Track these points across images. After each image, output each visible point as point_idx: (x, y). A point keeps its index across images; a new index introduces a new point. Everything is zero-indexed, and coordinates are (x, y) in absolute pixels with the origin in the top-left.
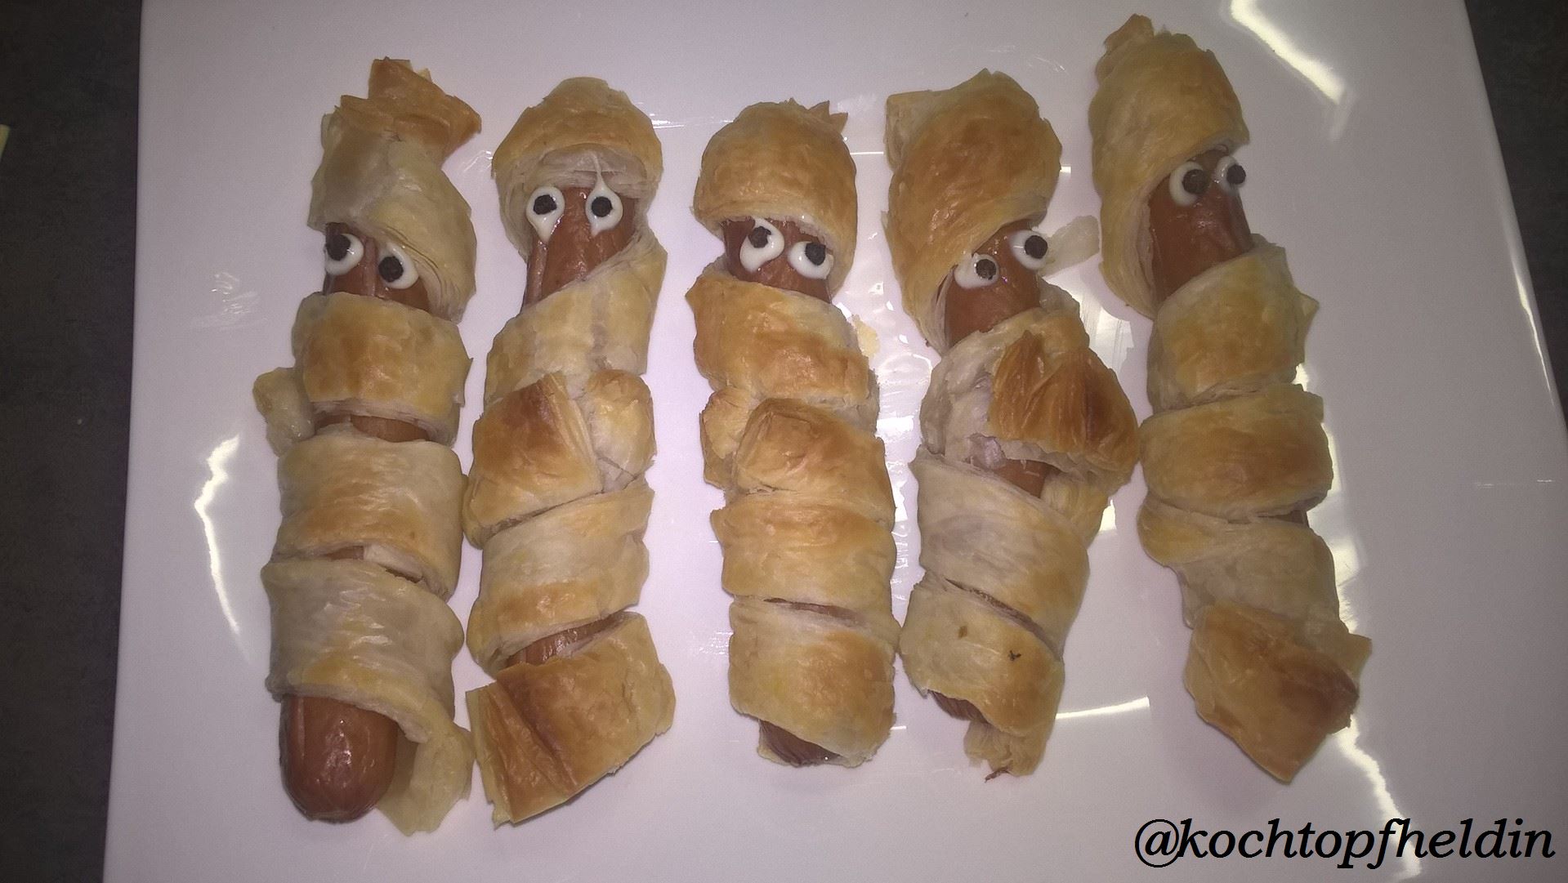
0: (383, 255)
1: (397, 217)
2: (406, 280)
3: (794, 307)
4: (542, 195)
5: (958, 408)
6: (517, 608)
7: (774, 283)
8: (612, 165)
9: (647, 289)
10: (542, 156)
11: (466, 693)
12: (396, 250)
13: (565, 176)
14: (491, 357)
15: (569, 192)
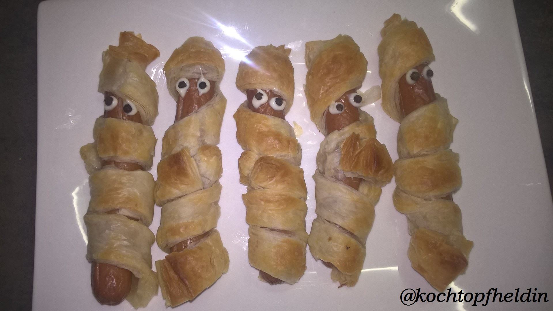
0: (125, 104)
1: (129, 90)
2: (133, 112)
3: (272, 122)
4: (182, 81)
5: (330, 158)
6: (173, 231)
7: (264, 113)
8: (206, 70)
9: (219, 114)
10: (181, 67)
11: (155, 262)
12: (129, 102)
13: (189, 74)
14: (164, 139)
15: (190, 80)
